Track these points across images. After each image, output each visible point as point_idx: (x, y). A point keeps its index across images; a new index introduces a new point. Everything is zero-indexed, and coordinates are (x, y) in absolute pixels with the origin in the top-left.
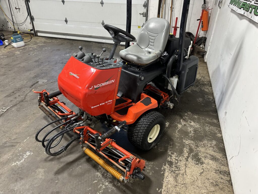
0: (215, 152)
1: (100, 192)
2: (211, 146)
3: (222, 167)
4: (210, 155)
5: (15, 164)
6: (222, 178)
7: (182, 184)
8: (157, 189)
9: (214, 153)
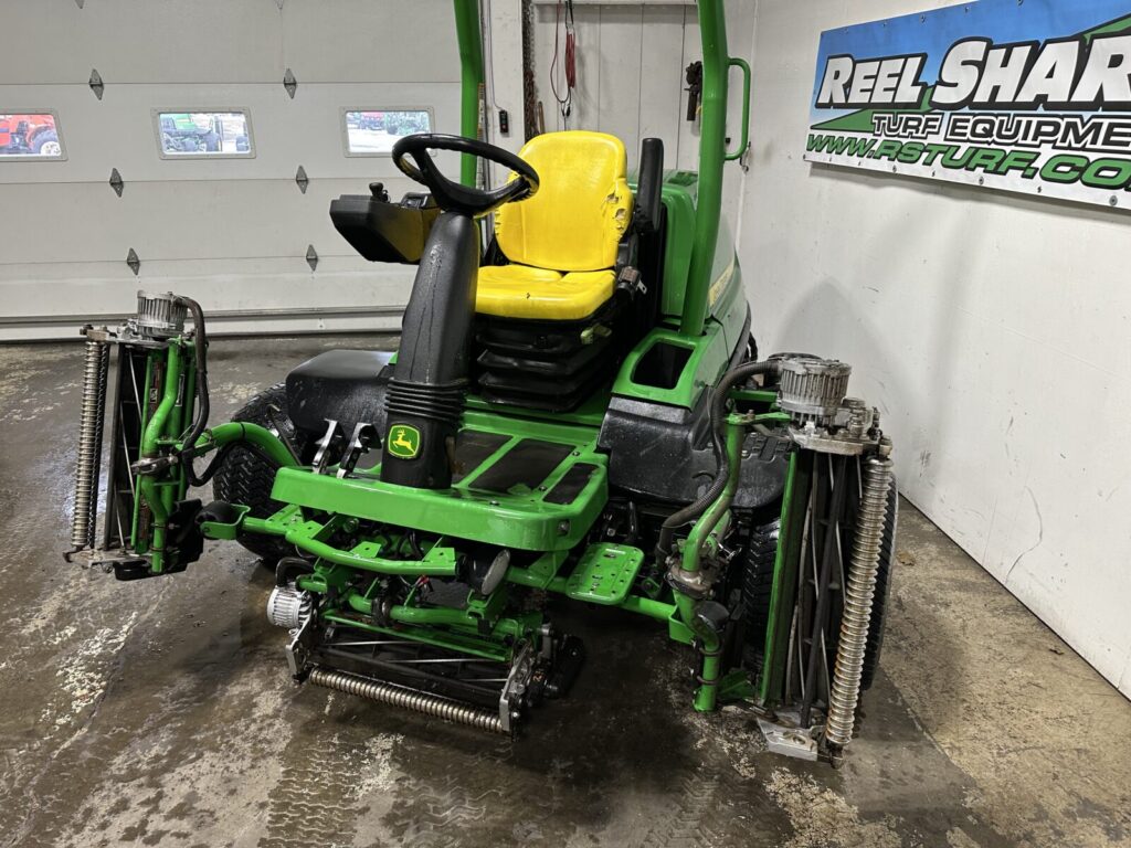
0: (950, 569)
1: (742, 761)
2: (931, 560)
3: (998, 598)
4: (946, 579)
5: (365, 788)
6: (1018, 624)
7: (941, 667)
8: (890, 701)
9: (950, 572)
